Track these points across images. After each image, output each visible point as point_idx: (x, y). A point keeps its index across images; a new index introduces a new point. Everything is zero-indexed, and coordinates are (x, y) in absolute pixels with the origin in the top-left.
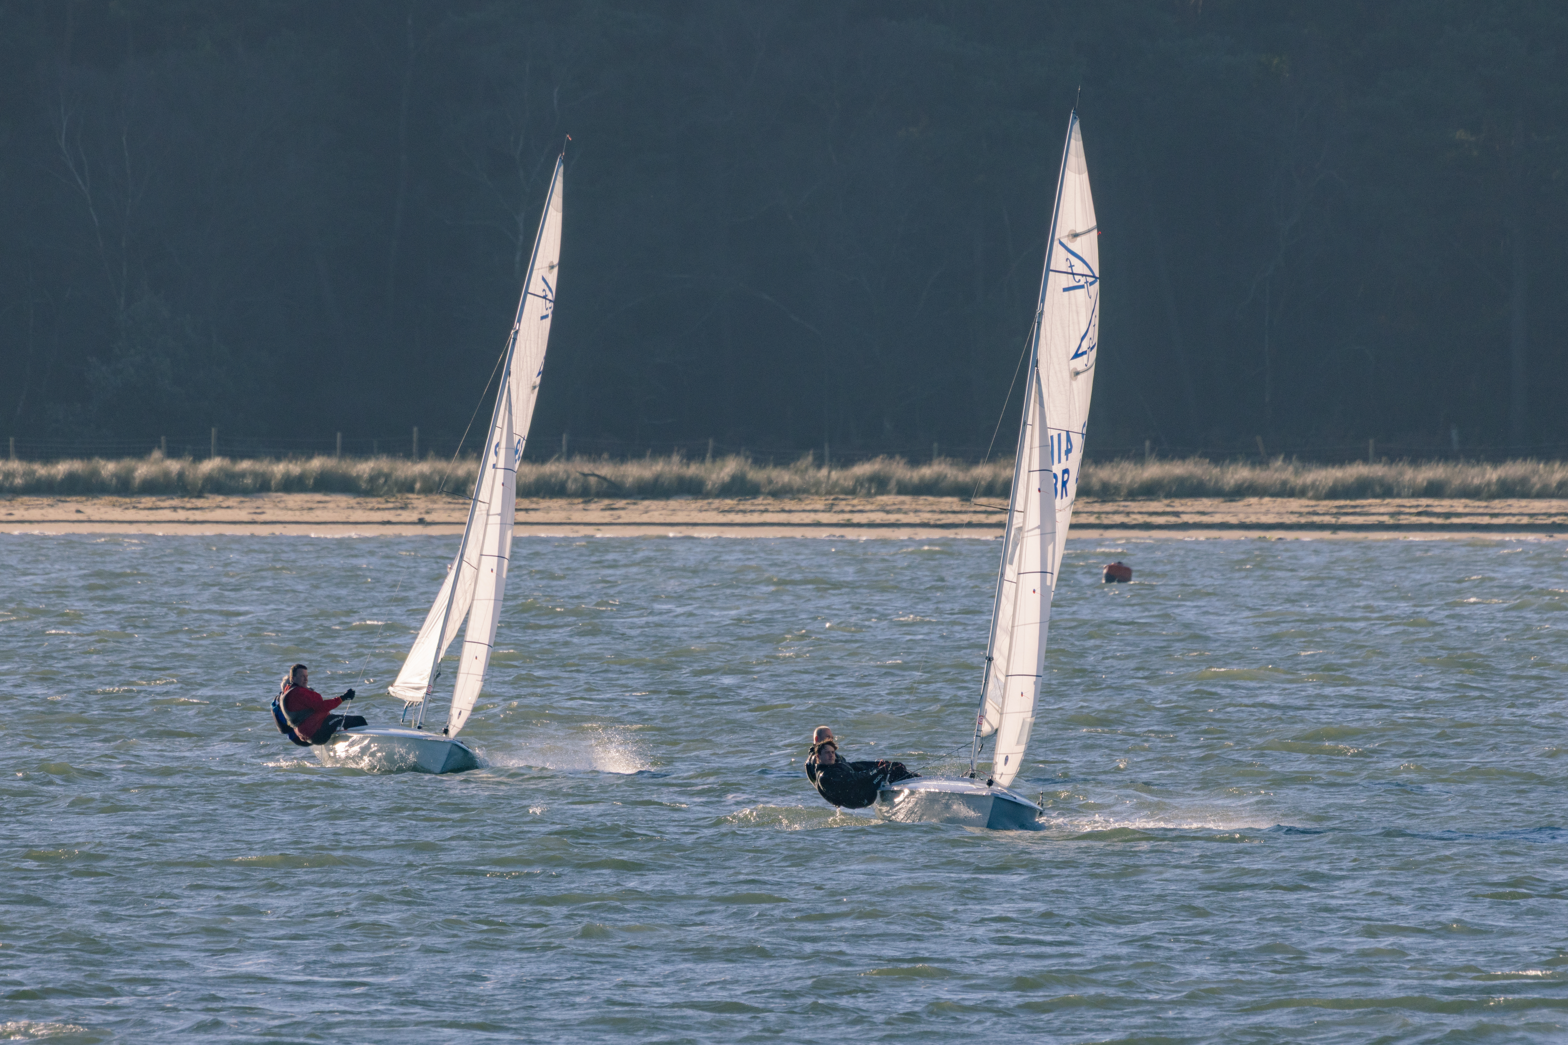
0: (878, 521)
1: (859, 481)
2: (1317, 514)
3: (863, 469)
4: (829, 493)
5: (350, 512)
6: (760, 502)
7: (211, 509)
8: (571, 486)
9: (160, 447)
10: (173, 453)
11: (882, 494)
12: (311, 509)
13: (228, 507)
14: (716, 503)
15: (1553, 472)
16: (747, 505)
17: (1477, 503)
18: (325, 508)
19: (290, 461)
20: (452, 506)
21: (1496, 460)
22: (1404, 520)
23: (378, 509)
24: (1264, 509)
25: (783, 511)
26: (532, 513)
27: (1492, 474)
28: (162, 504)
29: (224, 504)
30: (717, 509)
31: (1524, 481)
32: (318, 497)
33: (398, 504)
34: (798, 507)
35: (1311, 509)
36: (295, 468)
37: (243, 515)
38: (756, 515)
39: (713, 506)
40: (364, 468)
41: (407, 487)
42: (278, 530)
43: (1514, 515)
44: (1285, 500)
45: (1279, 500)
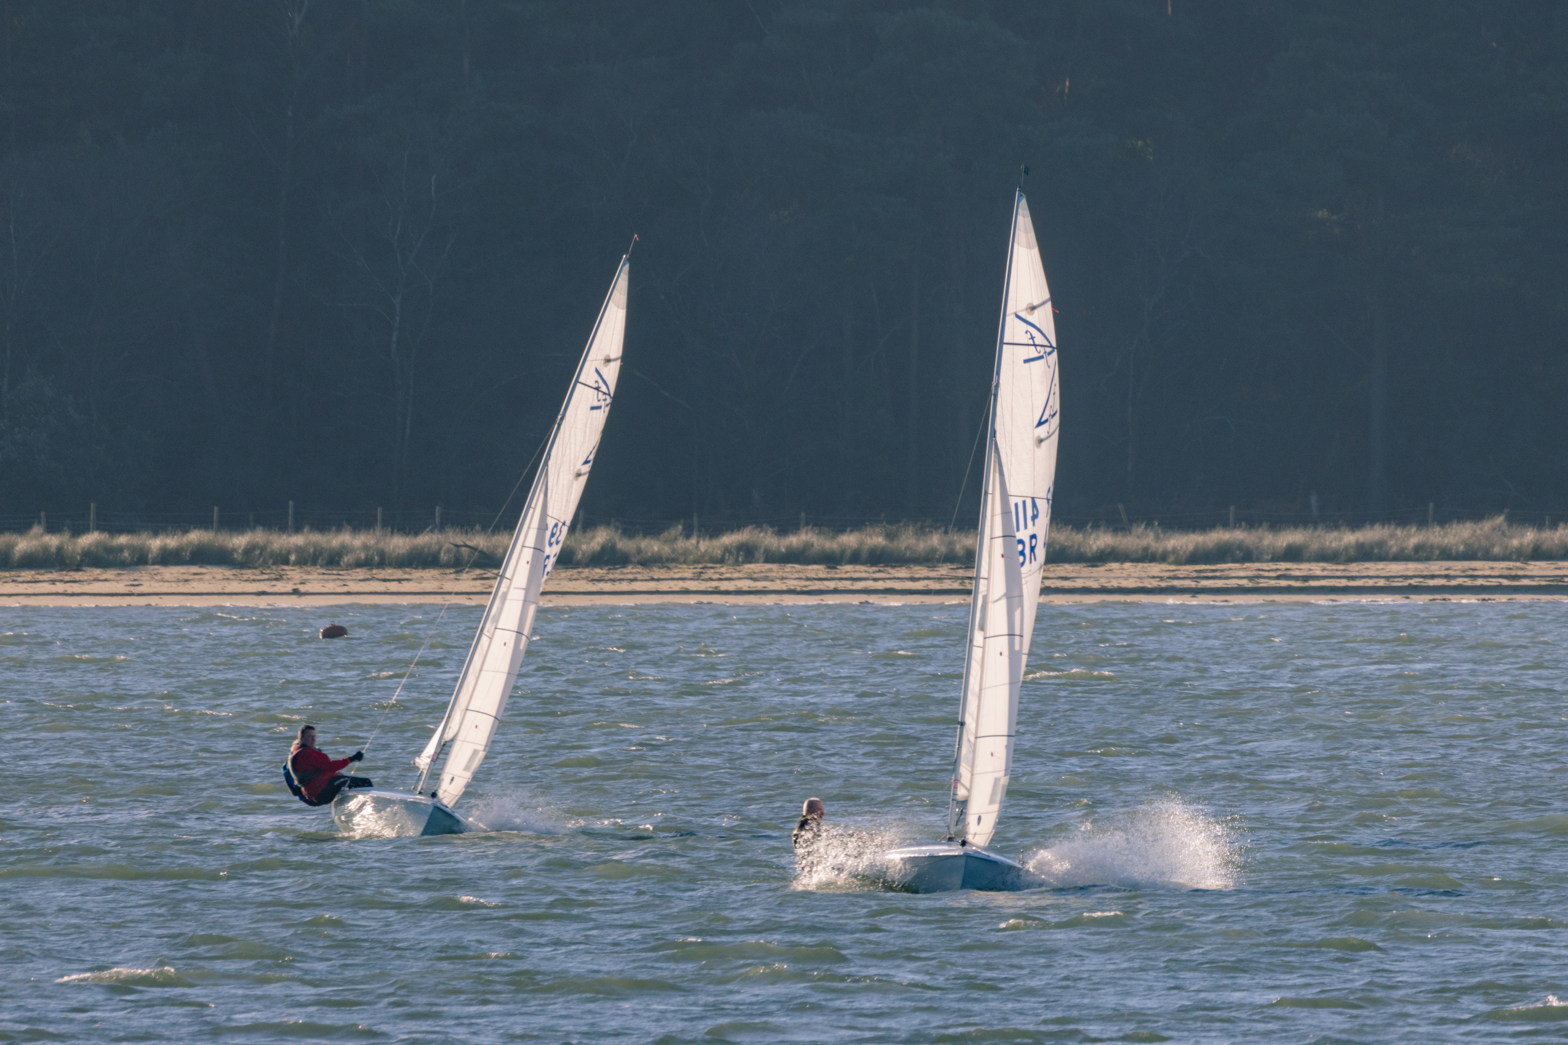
0: (745, 589)
1: (727, 550)
2: (1178, 578)
3: (729, 539)
4: (697, 562)
5: (225, 583)
6: (630, 571)
7: (89, 582)
8: (444, 557)
9: (39, 523)
10: (51, 529)
11: (750, 562)
12: (187, 580)
13: (106, 580)
14: (586, 572)
15: (1409, 537)
16: (617, 574)
17: (1335, 567)
18: (201, 580)
19: (167, 535)
20: (326, 577)
21: (1355, 525)
22: (1264, 583)
23: (254, 580)
24: (1125, 574)
25: (653, 579)
26: (405, 583)
27: (1350, 538)
28: (41, 578)
29: (102, 578)
30: (587, 578)
31: (1381, 544)
32: (195, 569)
33: (273, 576)
34: (667, 576)
35: (1171, 574)
36: (172, 542)
37: (120, 587)
38: (625, 583)
39: (583, 575)
40: (239, 541)
41: (282, 559)
42: (153, 601)
43: (1370, 577)
44: (1146, 565)
45: (1141, 565)
